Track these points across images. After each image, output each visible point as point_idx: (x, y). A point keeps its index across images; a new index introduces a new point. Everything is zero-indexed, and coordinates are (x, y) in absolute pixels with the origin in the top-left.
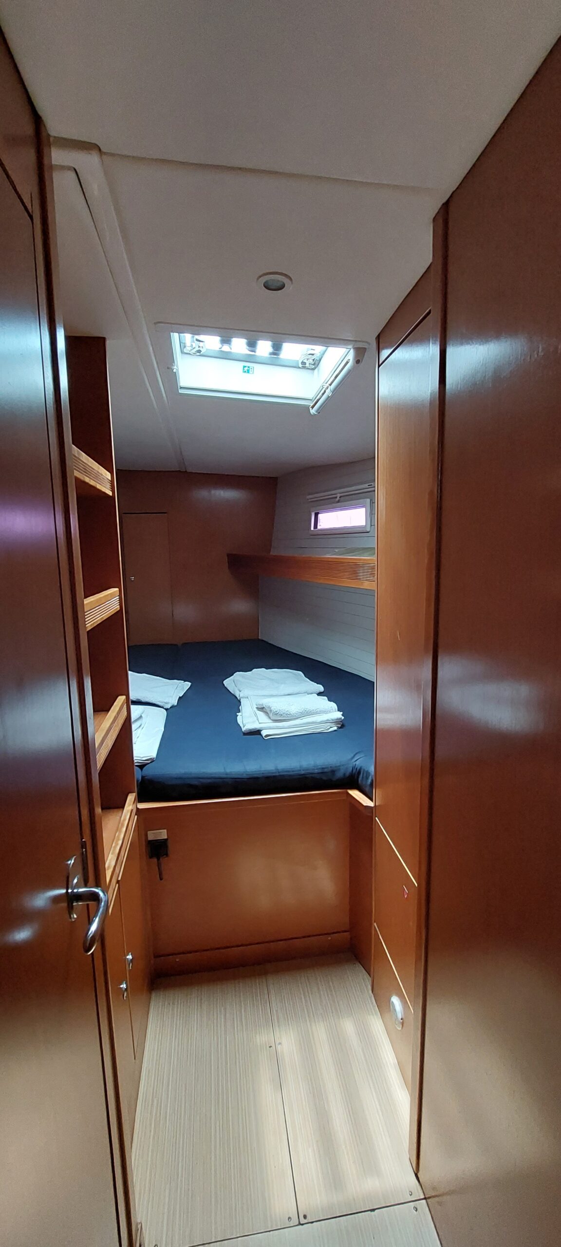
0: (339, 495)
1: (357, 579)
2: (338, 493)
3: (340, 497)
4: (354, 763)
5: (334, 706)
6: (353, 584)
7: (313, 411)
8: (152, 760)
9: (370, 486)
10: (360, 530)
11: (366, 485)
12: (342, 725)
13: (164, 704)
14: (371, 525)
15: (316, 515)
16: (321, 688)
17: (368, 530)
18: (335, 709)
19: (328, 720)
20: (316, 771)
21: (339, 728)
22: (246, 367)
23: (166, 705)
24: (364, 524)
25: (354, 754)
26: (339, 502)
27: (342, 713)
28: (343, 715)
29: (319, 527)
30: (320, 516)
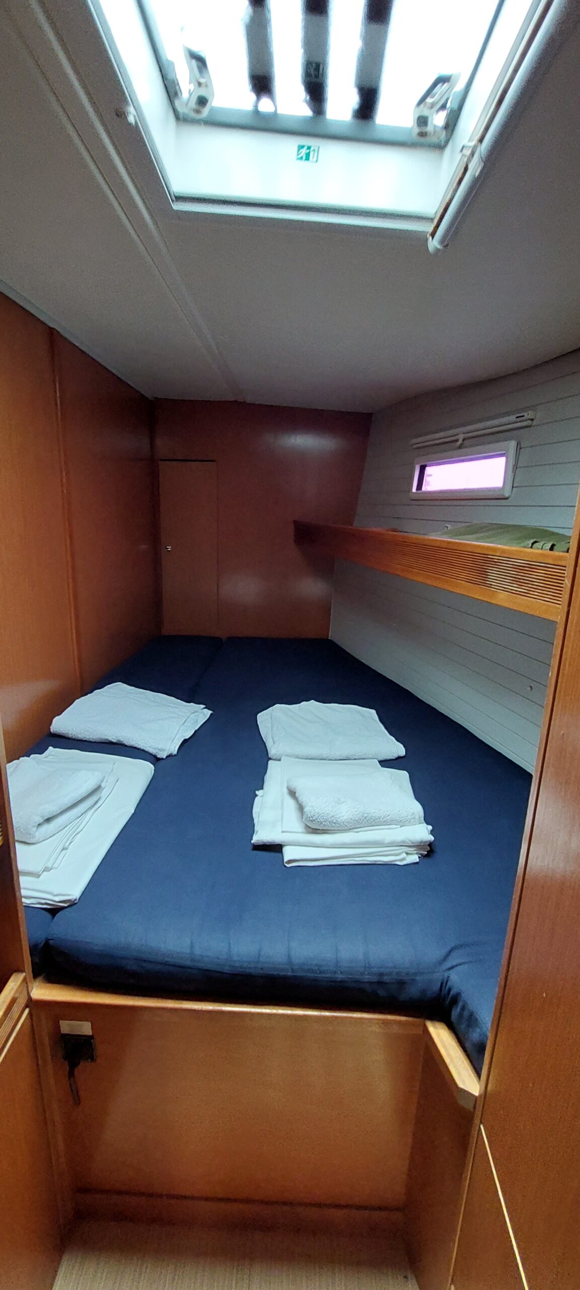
0: (461, 437)
1: (484, 584)
2: (460, 434)
3: (463, 440)
4: (446, 974)
5: (417, 809)
6: (477, 593)
7: (434, 244)
8: (72, 904)
9: (518, 419)
10: (496, 495)
11: (512, 418)
12: (429, 851)
13: (157, 751)
14: (513, 487)
15: (423, 469)
16: (399, 750)
17: (507, 495)
18: (420, 818)
19: (403, 842)
20: (367, 978)
21: (423, 857)
22: (303, 147)
23: (160, 752)
24: (499, 484)
25: (449, 948)
26: (460, 447)
27: (430, 827)
28: (432, 832)
29: (424, 489)
30: (428, 470)
